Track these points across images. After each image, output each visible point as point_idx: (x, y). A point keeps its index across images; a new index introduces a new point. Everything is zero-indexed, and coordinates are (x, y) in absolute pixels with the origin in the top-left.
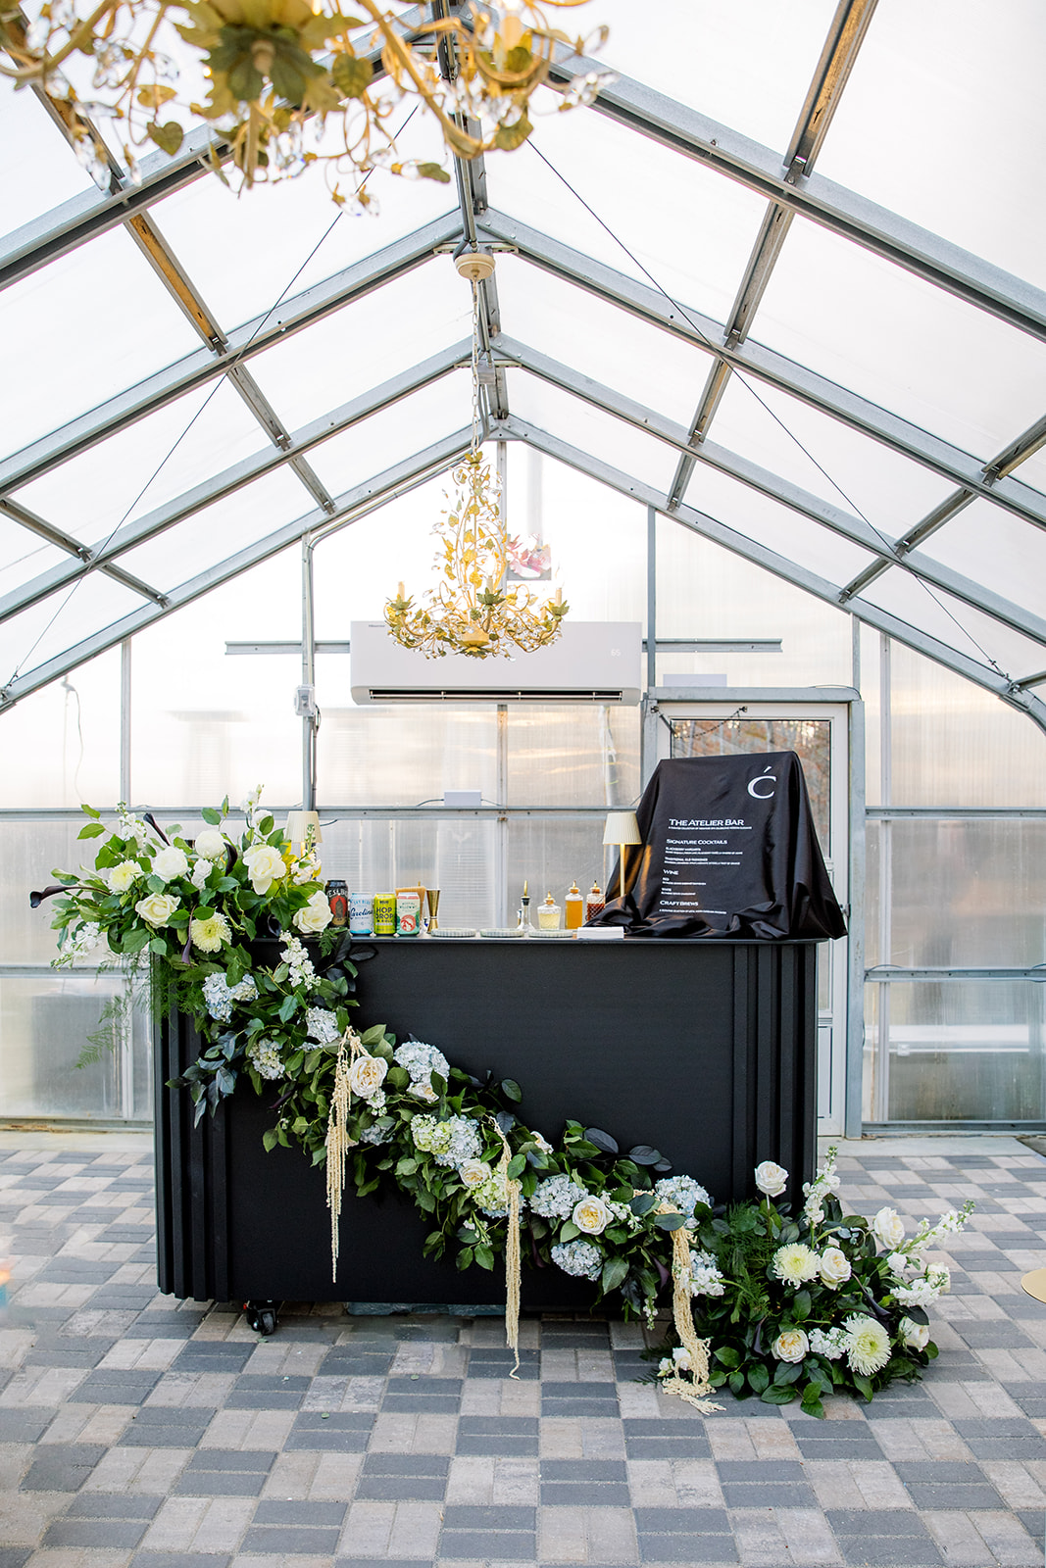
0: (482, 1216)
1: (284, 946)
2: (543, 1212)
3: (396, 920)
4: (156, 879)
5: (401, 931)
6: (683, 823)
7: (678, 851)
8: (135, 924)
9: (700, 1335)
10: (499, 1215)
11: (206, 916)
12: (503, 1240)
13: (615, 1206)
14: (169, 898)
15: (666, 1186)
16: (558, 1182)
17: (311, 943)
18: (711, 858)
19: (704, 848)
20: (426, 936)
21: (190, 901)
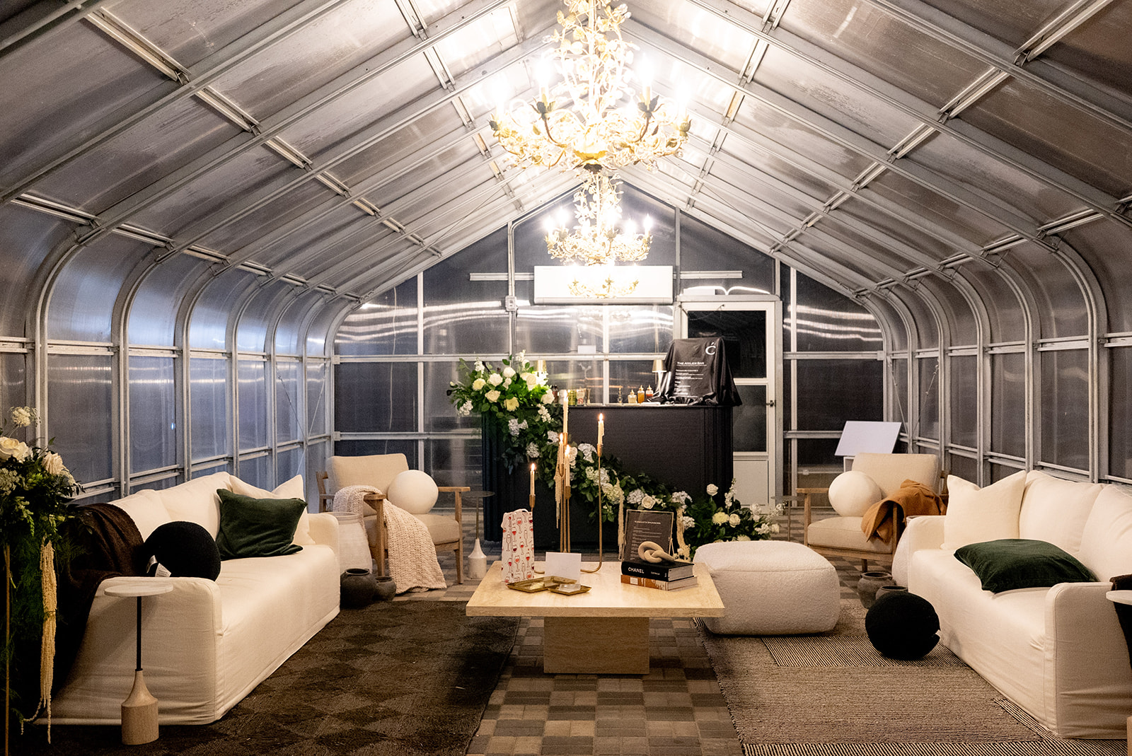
0: (610, 504)
1: (539, 409)
2: (632, 502)
3: (576, 400)
4: (492, 385)
5: (578, 404)
6: (682, 363)
7: (680, 374)
8: (484, 401)
9: (687, 544)
10: (615, 503)
11: (510, 398)
12: (617, 513)
13: (657, 500)
14: (496, 392)
15: (676, 494)
16: (638, 491)
17: (547, 406)
18: (692, 377)
19: (690, 373)
20: (585, 406)
21: (504, 392)
